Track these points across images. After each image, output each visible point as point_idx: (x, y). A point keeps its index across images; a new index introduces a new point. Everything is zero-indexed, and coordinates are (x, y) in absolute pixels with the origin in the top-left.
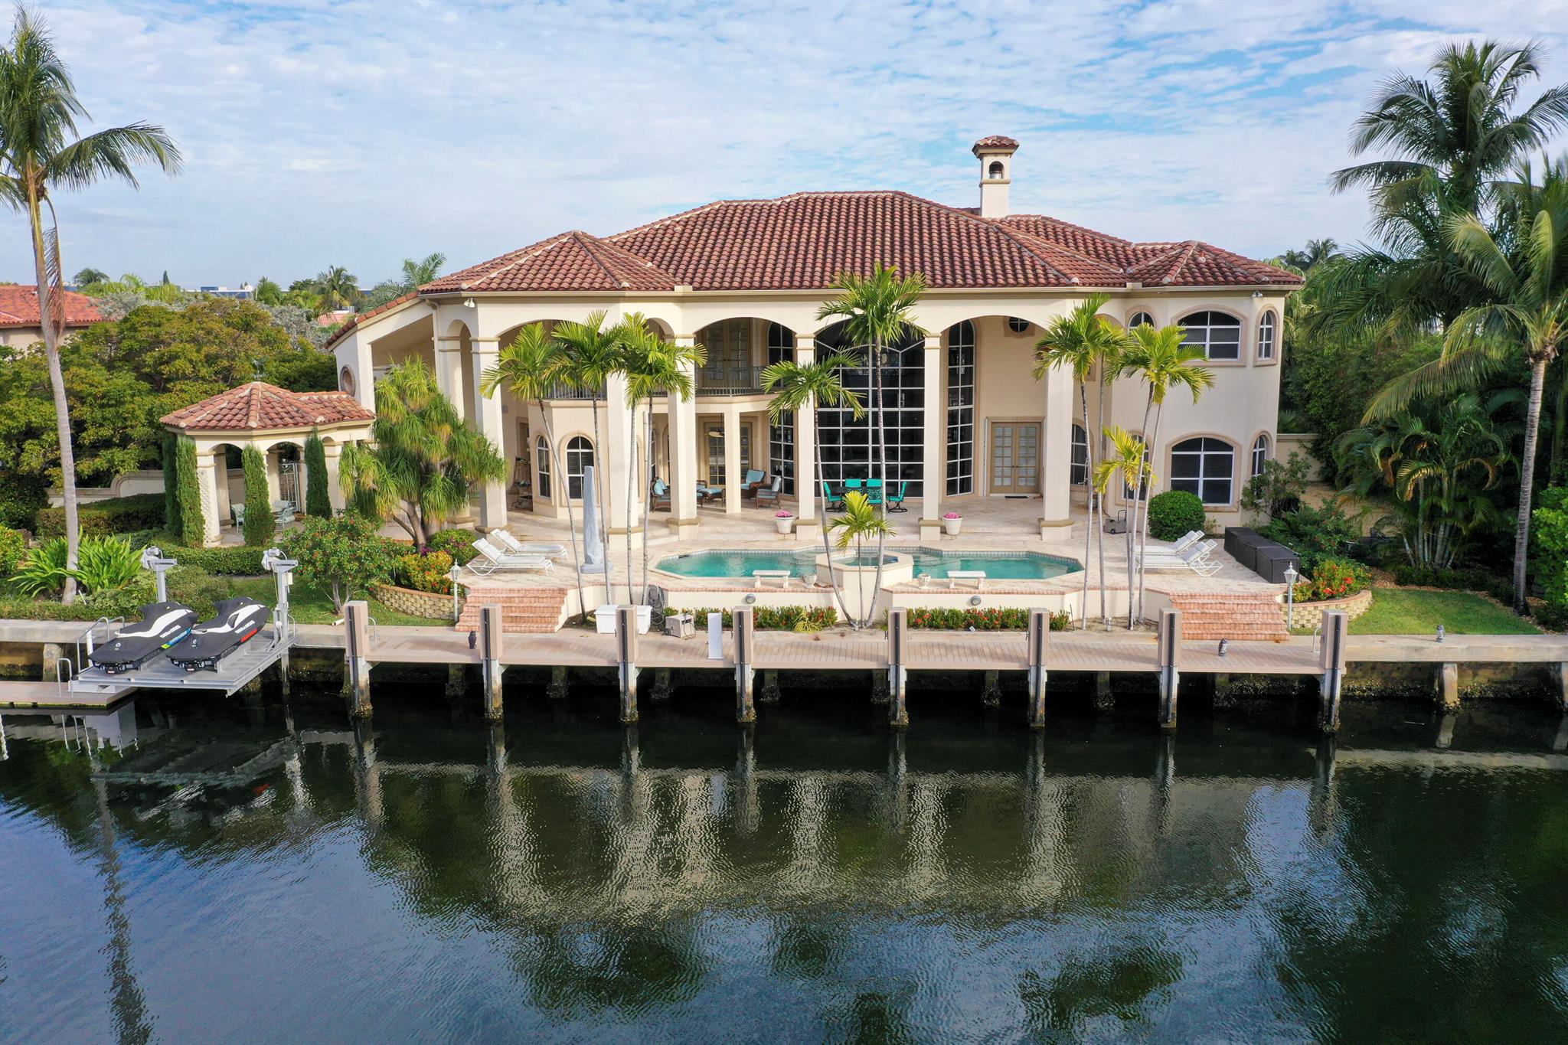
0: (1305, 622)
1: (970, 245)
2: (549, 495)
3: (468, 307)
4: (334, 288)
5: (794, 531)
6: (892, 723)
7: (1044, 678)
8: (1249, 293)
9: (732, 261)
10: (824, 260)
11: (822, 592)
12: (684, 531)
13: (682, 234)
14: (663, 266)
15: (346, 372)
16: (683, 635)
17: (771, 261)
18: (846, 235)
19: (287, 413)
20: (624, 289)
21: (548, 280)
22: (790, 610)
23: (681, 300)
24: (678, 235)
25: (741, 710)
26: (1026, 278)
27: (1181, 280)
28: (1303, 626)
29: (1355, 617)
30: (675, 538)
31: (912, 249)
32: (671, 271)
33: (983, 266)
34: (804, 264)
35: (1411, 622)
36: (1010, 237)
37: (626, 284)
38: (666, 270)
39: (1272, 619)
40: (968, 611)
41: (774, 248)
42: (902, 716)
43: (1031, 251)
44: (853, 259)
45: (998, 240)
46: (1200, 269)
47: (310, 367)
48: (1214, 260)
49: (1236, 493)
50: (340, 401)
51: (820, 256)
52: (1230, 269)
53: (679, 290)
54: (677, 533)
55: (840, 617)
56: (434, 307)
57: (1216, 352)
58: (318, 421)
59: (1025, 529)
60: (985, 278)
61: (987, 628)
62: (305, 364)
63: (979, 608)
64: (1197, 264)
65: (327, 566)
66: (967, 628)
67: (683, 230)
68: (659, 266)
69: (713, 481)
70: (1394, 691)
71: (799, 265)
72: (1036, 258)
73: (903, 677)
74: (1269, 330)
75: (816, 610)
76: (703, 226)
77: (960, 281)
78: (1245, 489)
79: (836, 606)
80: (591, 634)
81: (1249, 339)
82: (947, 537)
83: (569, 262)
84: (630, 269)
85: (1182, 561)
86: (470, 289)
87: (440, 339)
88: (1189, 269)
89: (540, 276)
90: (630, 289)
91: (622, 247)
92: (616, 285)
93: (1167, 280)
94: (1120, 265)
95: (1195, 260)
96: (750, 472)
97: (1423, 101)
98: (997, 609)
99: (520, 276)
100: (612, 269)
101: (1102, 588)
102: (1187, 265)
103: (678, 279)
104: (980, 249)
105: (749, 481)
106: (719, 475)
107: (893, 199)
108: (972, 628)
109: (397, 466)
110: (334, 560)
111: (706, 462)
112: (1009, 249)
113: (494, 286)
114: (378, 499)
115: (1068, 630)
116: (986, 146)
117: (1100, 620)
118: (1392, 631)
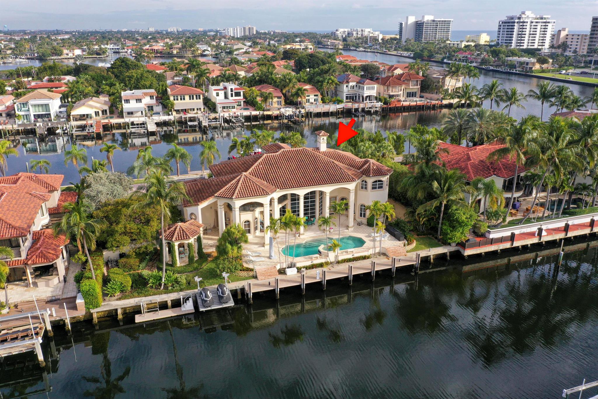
1: (329, 168)
3: (233, 201)
8: (385, 176)
9: (282, 178)
11: (326, 258)
15: (193, 214)
16: (306, 273)
17: (291, 178)
18: (301, 166)
22: (321, 263)
25: (324, 288)
26: (346, 180)
27: (373, 175)
28: (408, 250)
29: (415, 246)
39: (404, 250)
41: (288, 173)
46: (375, 171)
51: (300, 175)
52: (381, 170)
53: (277, 190)
55: (330, 262)
57: (379, 188)
59: (345, 228)
61: (357, 260)
63: (354, 256)
73: (352, 277)
75: (325, 262)
79: (329, 260)
81: (385, 185)
83: (250, 186)
85: (384, 238)
86: (235, 198)
87: (220, 206)
93: (371, 175)
100: (262, 187)
101: (373, 248)
103: (274, 187)
104: (332, 169)
108: (354, 261)
112: (338, 169)
113: (239, 196)
115: (370, 258)
117: (374, 254)
118: (421, 249)
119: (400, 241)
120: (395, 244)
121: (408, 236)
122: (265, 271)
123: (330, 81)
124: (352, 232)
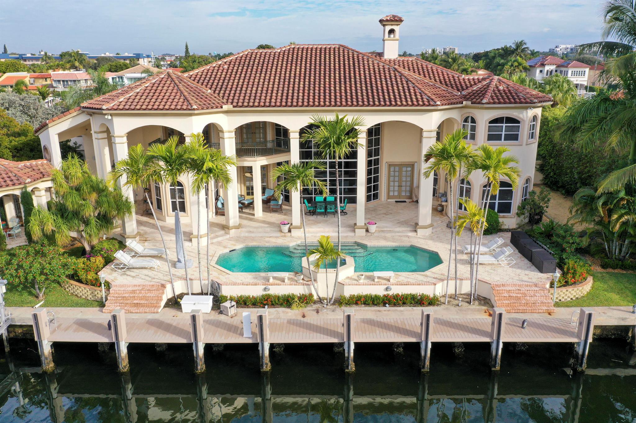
0: (561, 298)
1: (381, 79)
2: (161, 209)
3: (107, 119)
4: (76, 60)
5: (290, 231)
6: (346, 370)
7: (430, 346)
8: (527, 108)
9: (254, 89)
10: (304, 88)
11: (306, 285)
12: (232, 232)
13: (228, 70)
14: (217, 92)
15: (45, 148)
16: (230, 314)
17: (275, 89)
18: (315, 72)
19: (9, 177)
20: (194, 109)
21: (152, 103)
22: (289, 296)
23: (227, 112)
24: (225, 71)
25: (262, 365)
26: (412, 101)
27: (492, 101)
28: (560, 300)
29: (586, 293)
30: (228, 236)
31: (350, 81)
32: (221, 95)
33: (388, 93)
34: (293, 90)
35: (615, 297)
36: (401, 75)
37: (195, 107)
38: (219, 94)
39: (546, 299)
40: (384, 296)
41: (277, 80)
42: (352, 367)
43: (414, 84)
44: (319, 87)
45: (395, 76)
46: (501, 94)
47: (30, 140)
48: (507, 88)
49: (514, 208)
50: (42, 165)
51: (301, 86)
52: (516, 94)
53: (225, 107)
54: (229, 234)
55: (315, 297)
56: (91, 115)
57: (508, 138)
58: (27, 181)
59: (409, 229)
60: (390, 101)
61: (395, 305)
62: (28, 138)
63: (390, 293)
64: (499, 91)
65: (26, 279)
66: (384, 304)
67: (228, 68)
68: (214, 92)
69: (248, 194)
70: (607, 335)
71: (291, 91)
72: (416, 88)
73: (352, 347)
74: (534, 125)
75: (303, 295)
76: (239, 65)
77: (377, 103)
78: (519, 207)
79: (314, 293)
80: (178, 313)
81: (524, 131)
82: (369, 234)
83: (164, 91)
84: (199, 95)
85: (494, 259)
86: (108, 109)
87: (95, 133)
88: (495, 94)
89: (148, 100)
90: (197, 109)
91: (194, 80)
92: (189, 107)
93: (485, 101)
94: (458, 90)
95: (497, 88)
96: (267, 190)
97: (631, 9)
98: (400, 294)
99: (136, 100)
100: (188, 96)
101: (456, 278)
102: (494, 91)
103: (225, 101)
104: (386, 81)
105: (266, 195)
106: (250, 191)
107: (339, 48)
108: (387, 305)
109: (68, 215)
110: (30, 277)
111: (245, 184)
112: (402, 81)
113: (121, 107)
114: (57, 235)
115: (438, 305)
116: (387, 20)
117: (454, 297)
118: (608, 303)
119: (541, 271)
120: (525, 278)
121: (571, 262)
122: (134, 292)
123: (516, 64)
124: (425, 238)
